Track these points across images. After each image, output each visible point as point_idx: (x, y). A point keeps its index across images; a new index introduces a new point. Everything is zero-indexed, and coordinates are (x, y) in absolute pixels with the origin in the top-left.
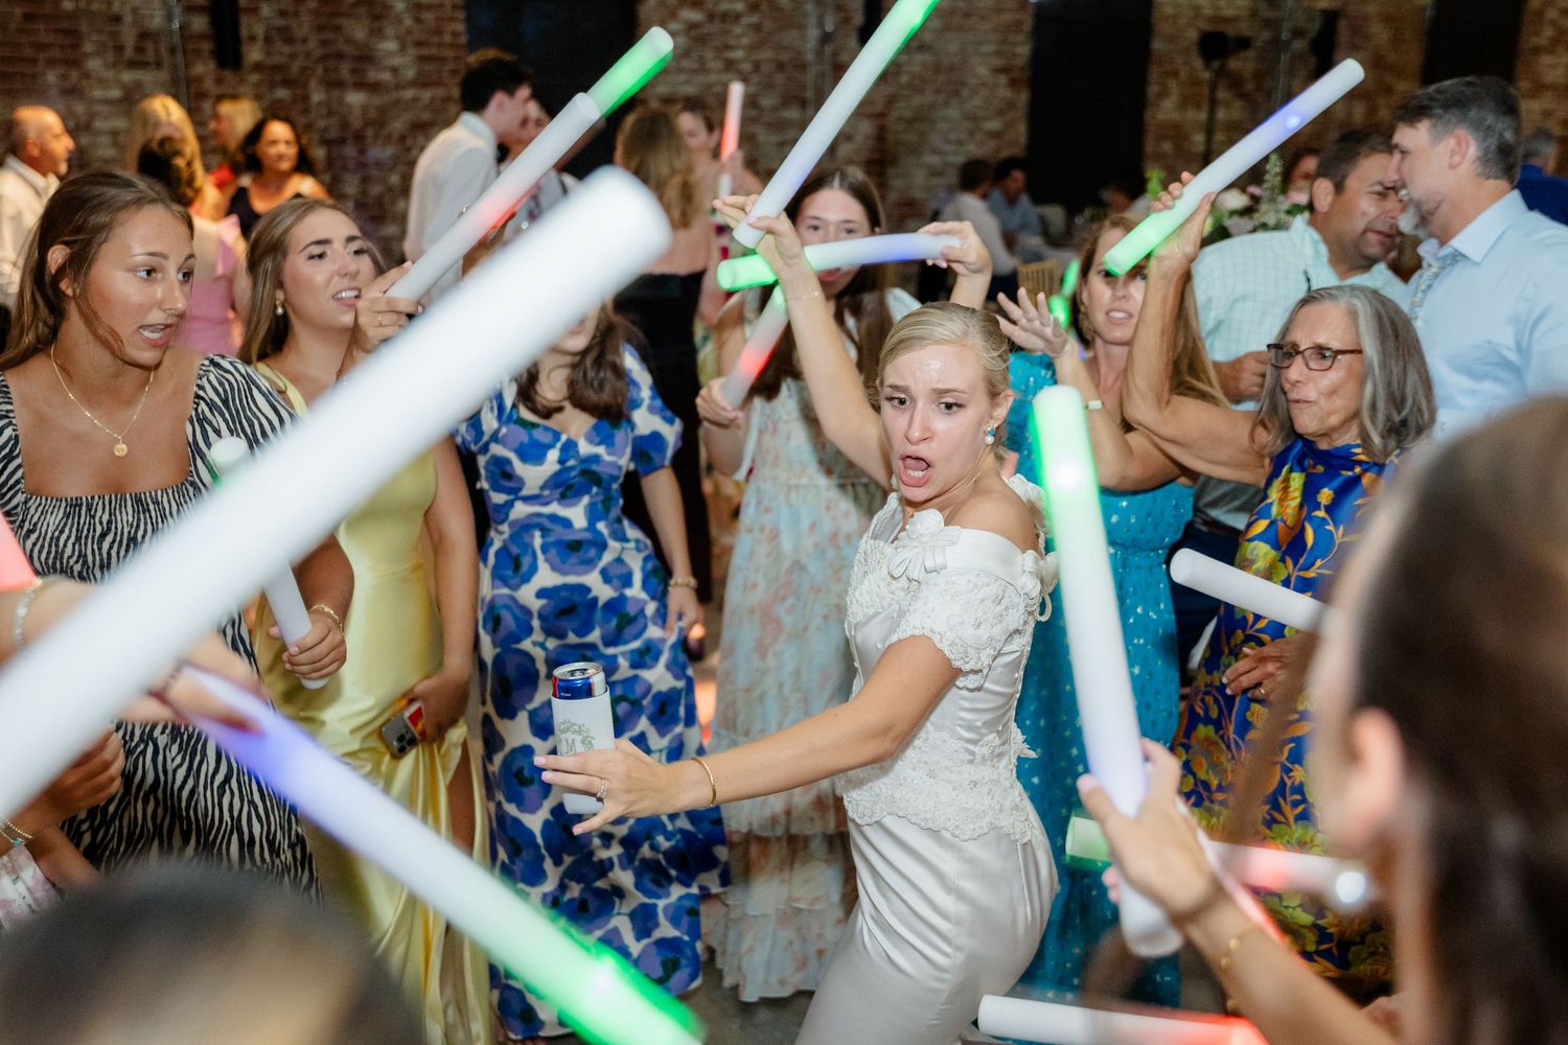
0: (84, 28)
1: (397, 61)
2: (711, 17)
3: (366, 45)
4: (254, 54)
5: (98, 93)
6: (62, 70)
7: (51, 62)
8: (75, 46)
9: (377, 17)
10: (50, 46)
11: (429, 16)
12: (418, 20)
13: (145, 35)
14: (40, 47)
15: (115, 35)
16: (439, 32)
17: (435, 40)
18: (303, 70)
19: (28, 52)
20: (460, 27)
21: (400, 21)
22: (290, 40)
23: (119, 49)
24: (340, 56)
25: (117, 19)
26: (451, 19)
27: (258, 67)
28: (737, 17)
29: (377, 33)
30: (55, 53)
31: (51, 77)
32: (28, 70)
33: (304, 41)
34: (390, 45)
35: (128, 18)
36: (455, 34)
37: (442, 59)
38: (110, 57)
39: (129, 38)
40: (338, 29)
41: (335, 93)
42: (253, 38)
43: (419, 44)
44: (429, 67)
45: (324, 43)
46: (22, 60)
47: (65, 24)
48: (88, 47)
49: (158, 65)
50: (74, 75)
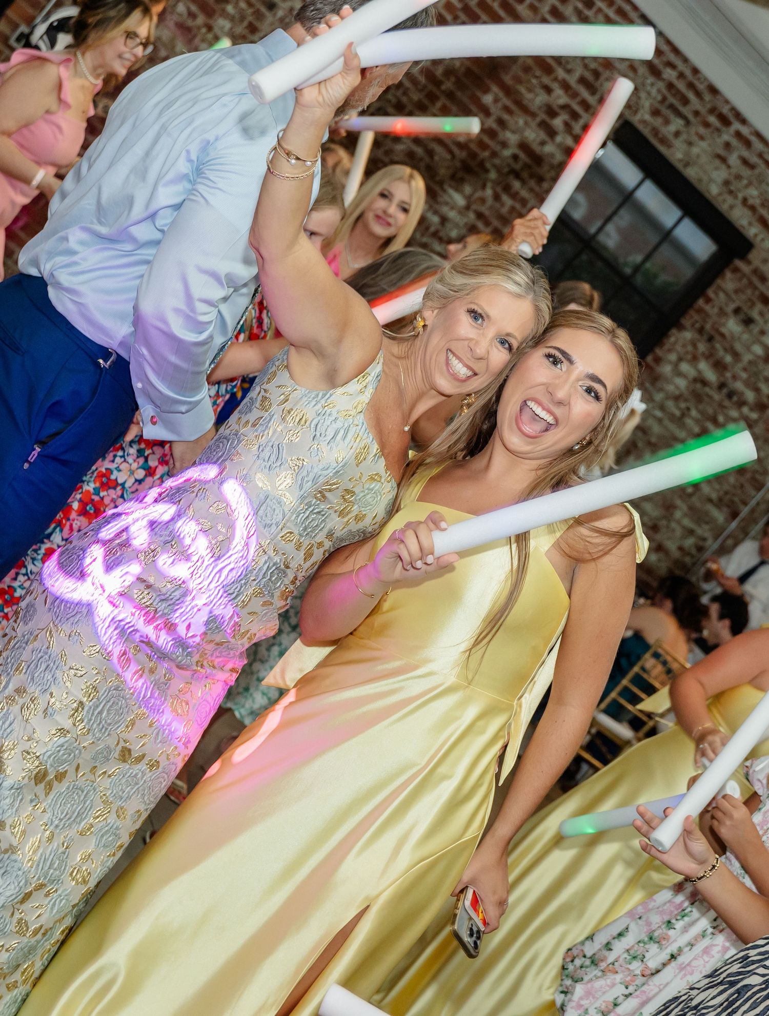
1: (452, 214)
2: (722, 386)
6: (194, 8)
17: (496, 223)
28: (741, 403)
34: (459, 200)
43: (480, 216)
48: (230, 9)
50: (201, 19)
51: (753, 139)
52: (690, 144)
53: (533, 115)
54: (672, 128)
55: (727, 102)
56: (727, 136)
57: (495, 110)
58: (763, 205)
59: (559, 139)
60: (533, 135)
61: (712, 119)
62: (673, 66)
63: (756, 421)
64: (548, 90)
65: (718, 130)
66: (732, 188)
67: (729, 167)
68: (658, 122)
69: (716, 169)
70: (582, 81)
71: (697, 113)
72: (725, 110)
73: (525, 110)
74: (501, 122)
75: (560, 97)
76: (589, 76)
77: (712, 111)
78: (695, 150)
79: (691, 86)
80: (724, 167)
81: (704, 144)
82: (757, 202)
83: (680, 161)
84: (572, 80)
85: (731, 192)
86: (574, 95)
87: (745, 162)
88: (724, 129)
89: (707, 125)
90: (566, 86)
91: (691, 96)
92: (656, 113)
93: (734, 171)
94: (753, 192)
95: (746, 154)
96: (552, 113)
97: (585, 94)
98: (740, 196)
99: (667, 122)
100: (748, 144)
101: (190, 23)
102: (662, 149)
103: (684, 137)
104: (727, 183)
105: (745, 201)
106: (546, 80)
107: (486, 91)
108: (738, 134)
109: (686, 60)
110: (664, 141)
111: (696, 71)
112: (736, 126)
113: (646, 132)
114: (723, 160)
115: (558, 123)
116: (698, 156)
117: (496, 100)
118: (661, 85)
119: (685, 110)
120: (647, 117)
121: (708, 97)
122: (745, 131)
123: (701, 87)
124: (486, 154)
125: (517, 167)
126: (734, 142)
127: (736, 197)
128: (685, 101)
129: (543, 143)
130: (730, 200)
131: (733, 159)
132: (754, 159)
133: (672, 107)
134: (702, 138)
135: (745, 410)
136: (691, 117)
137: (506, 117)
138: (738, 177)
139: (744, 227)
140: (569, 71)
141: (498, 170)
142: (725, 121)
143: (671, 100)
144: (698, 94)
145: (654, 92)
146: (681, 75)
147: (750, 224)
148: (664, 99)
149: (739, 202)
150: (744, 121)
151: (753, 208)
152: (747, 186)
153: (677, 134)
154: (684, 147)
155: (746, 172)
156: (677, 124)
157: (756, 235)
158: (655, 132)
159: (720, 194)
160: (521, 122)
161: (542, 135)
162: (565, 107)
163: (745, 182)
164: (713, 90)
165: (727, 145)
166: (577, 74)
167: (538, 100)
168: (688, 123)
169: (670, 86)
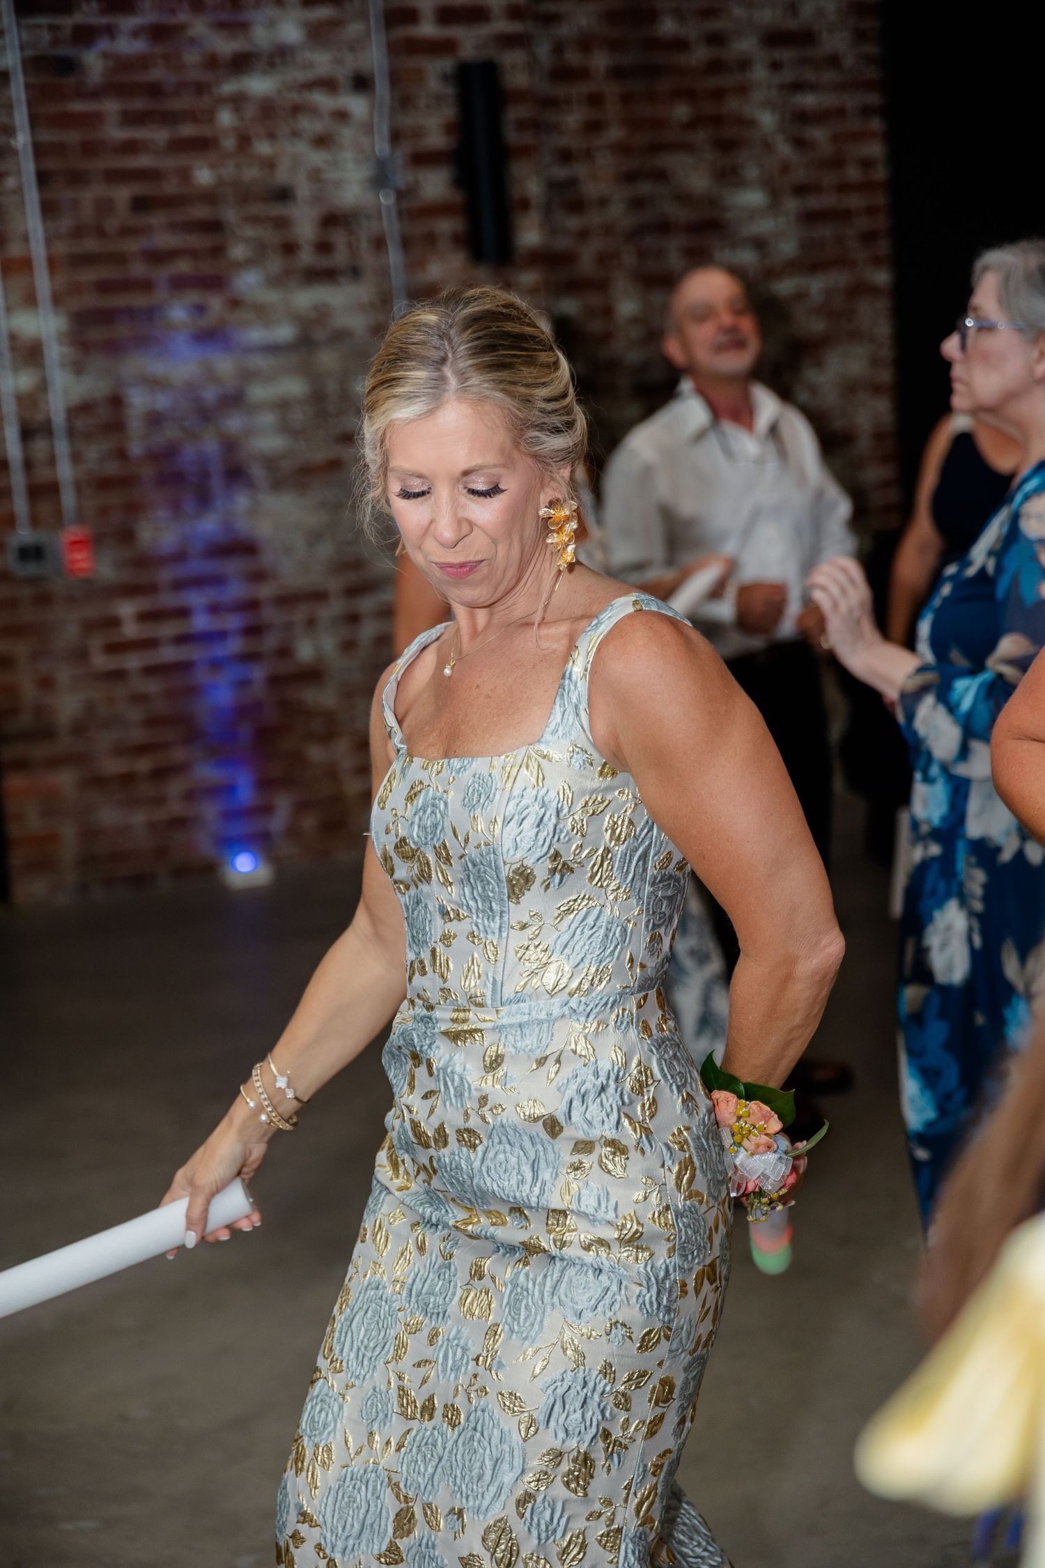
0: (230, 214)
1: (764, 226)
3: (712, 202)
4: (530, 235)
5: (256, 335)
6: (194, 297)
7: (180, 284)
8: (217, 251)
9: (726, 146)
10: (173, 254)
11: (819, 134)
12: (800, 143)
13: (332, 220)
14: (157, 257)
15: (282, 223)
16: (837, 163)
17: (829, 178)
18: (603, 259)
19: (138, 270)
20: (875, 149)
21: (768, 146)
22: (577, 206)
23: (290, 248)
24: (664, 227)
25: (284, 194)
26: (858, 137)
27: (540, 258)
29: (729, 176)
30: (183, 266)
31: (178, 313)
32: (137, 300)
33: (603, 202)
34: (753, 198)
35: (304, 189)
36: (867, 164)
37: (844, 215)
38: (275, 264)
39: (305, 227)
40: (661, 176)
41: (657, 298)
42: (525, 204)
43: (801, 190)
44: (826, 231)
45: (637, 204)
46: (127, 286)
47: (200, 212)
48: (238, 251)
49: (355, 272)
50: (216, 303)
101: (206, 322)
141: (768, 104)
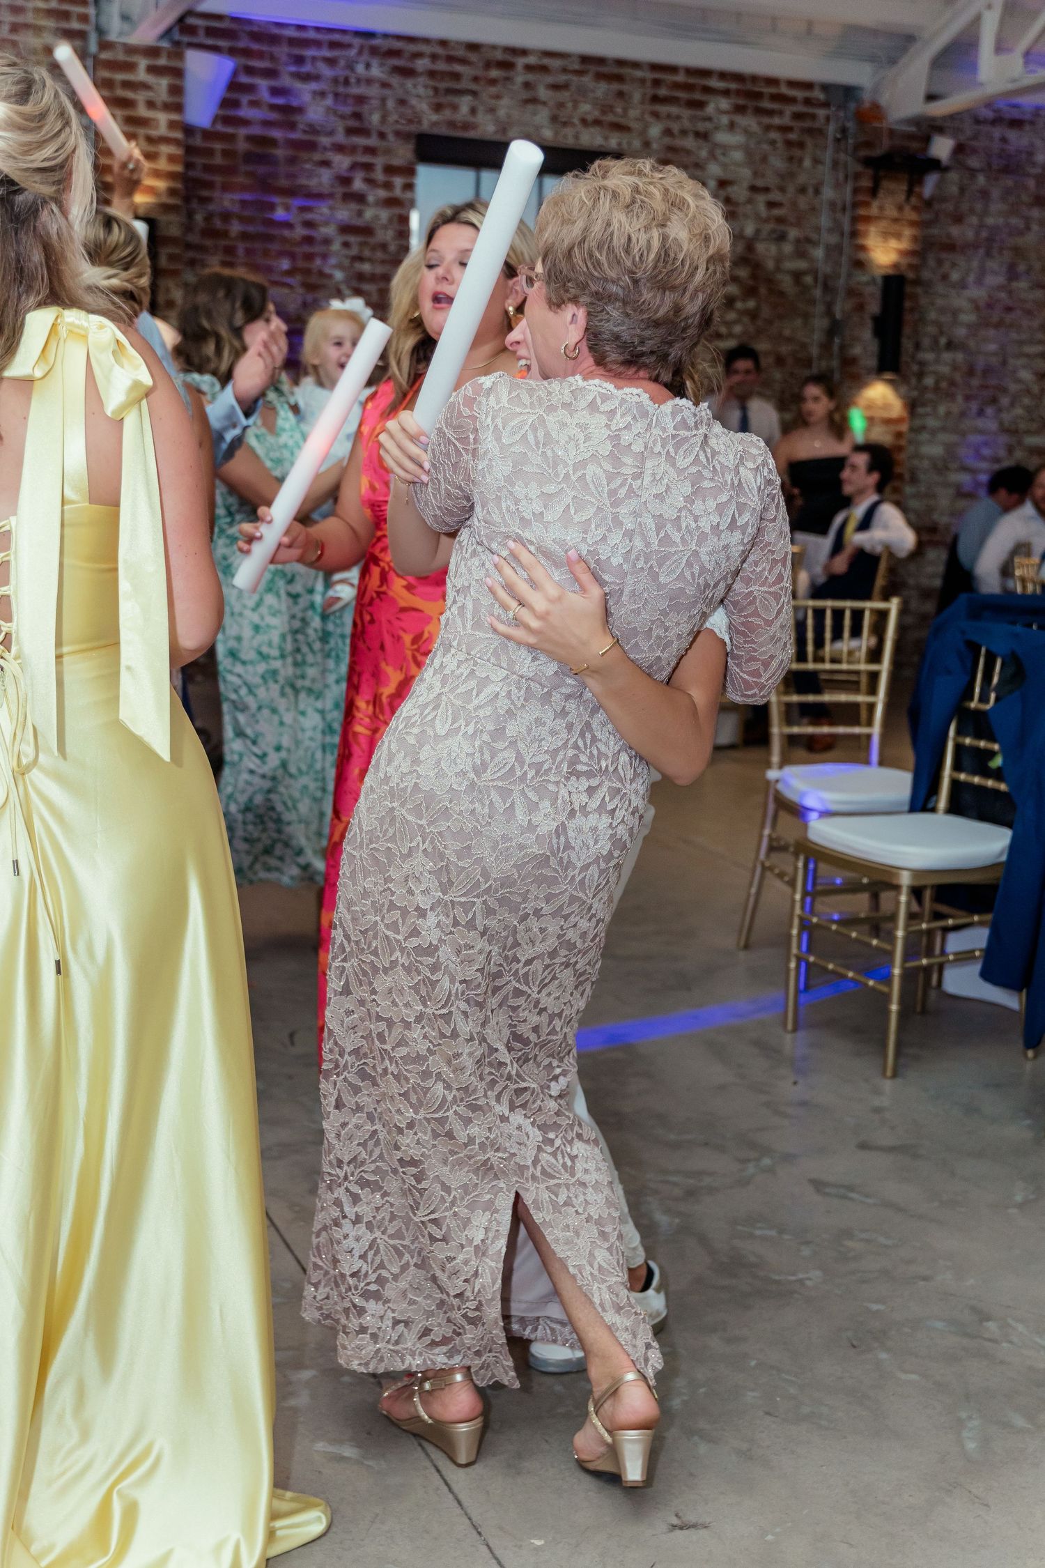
51: (546, 61)
52: (492, 110)
53: (331, 196)
54: (464, 109)
55: (494, 47)
56: (520, 78)
57: (294, 218)
58: (604, 112)
59: (371, 199)
60: (344, 214)
61: (494, 73)
62: (418, 55)
63: (758, 308)
64: (326, 164)
65: (507, 79)
66: (564, 120)
67: (544, 103)
68: (447, 114)
69: (535, 114)
70: (350, 131)
71: (476, 79)
72: (499, 56)
73: (320, 196)
74: (309, 224)
75: (342, 162)
76: (352, 123)
77: (488, 65)
78: (502, 113)
79: (450, 59)
80: (540, 107)
81: (505, 102)
82: (597, 113)
83: (496, 132)
84: (340, 137)
85: (565, 124)
86: (353, 150)
87: (556, 87)
88: (512, 74)
89: (493, 82)
90: (339, 148)
91: (458, 68)
92: (438, 108)
93: (551, 103)
94: (585, 108)
95: (550, 79)
96: (346, 181)
97: (361, 141)
98: (576, 121)
99: (455, 108)
100: (544, 69)
102: (471, 134)
103: (481, 109)
104: (554, 119)
105: (584, 122)
106: (317, 157)
107: (272, 207)
108: (529, 68)
109: (426, 41)
110: (466, 126)
111: (443, 43)
112: (521, 62)
113: (444, 131)
114: (534, 101)
115: (358, 185)
116: (509, 116)
117: (287, 208)
118: (422, 80)
119: (465, 84)
120: (434, 117)
121: (473, 57)
122: (532, 60)
123: (461, 53)
124: (318, 262)
125: (354, 251)
126: (530, 77)
127: (573, 125)
128: (456, 76)
129: (360, 214)
130: (569, 131)
131: (543, 93)
132: (562, 78)
133: (449, 91)
134: (498, 97)
135: (739, 305)
136: (473, 87)
137: (309, 216)
138: (561, 105)
139: (602, 146)
140: (331, 133)
142: (507, 65)
143: (443, 85)
144: (463, 61)
145: (421, 91)
146: (434, 57)
147: (606, 138)
148: (436, 90)
149: (580, 127)
150: (524, 52)
151: (597, 122)
152: (575, 107)
153: (473, 111)
154: (489, 117)
155: (564, 96)
156: (465, 103)
157: (619, 144)
158: (452, 124)
159: (556, 133)
160: (325, 210)
161: (354, 206)
162: (354, 166)
163: (570, 105)
164: (473, 47)
165: (527, 85)
166: (340, 130)
167: (323, 179)
168: (474, 93)
169: (432, 74)
